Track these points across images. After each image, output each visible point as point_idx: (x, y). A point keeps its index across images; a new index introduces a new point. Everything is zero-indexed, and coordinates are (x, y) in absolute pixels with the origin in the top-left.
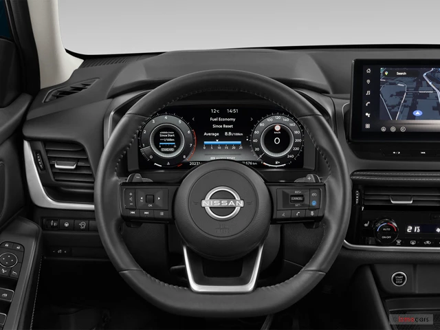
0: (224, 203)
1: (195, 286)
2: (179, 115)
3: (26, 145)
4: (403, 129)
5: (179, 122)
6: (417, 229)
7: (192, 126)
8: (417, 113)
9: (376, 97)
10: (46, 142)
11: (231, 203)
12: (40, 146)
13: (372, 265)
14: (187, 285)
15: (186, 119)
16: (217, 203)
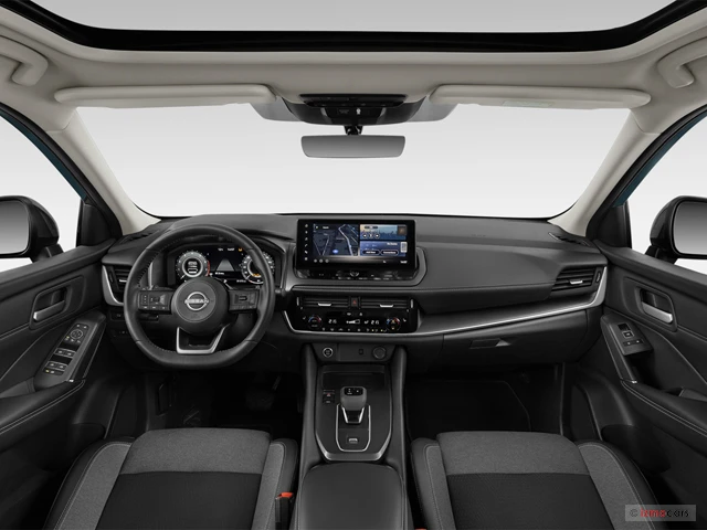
0: (197, 301)
1: (179, 350)
2: (200, 252)
3: (104, 268)
4: (327, 261)
5: (199, 256)
6: (335, 321)
7: (207, 258)
8: (335, 251)
9: (311, 242)
10: (115, 266)
11: (202, 301)
12: (112, 269)
13: (310, 343)
14: (175, 350)
15: (204, 254)
16: (193, 301)
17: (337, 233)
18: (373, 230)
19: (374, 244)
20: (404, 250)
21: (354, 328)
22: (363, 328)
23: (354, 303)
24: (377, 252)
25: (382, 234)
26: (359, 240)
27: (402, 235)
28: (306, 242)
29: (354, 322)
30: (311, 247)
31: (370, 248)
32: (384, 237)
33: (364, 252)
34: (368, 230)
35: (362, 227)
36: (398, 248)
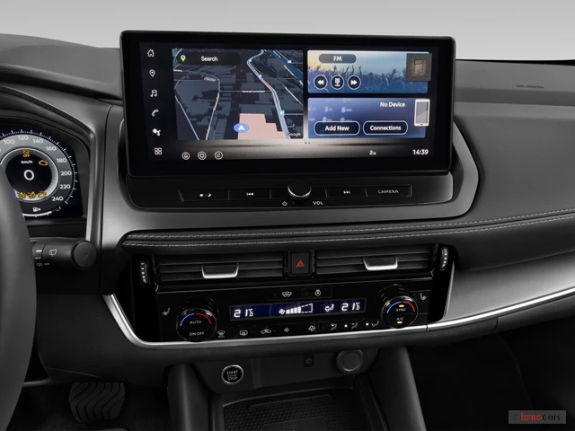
4: (218, 156)
6: (249, 313)
17: (242, 74)
18: (341, 67)
19: (346, 105)
20: (422, 120)
21: (298, 325)
22: (323, 324)
23: (299, 265)
24: (353, 128)
25: (368, 79)
26: (306, 96)
27: (417, 80)
28: (155, 103)
29: (297, 310)
30: (170, 118)
31: (336, 115)
32: (370, 87)
33: (320, 129)
34: (328, 67)
35: (314, 57)
36: (409, 114)
